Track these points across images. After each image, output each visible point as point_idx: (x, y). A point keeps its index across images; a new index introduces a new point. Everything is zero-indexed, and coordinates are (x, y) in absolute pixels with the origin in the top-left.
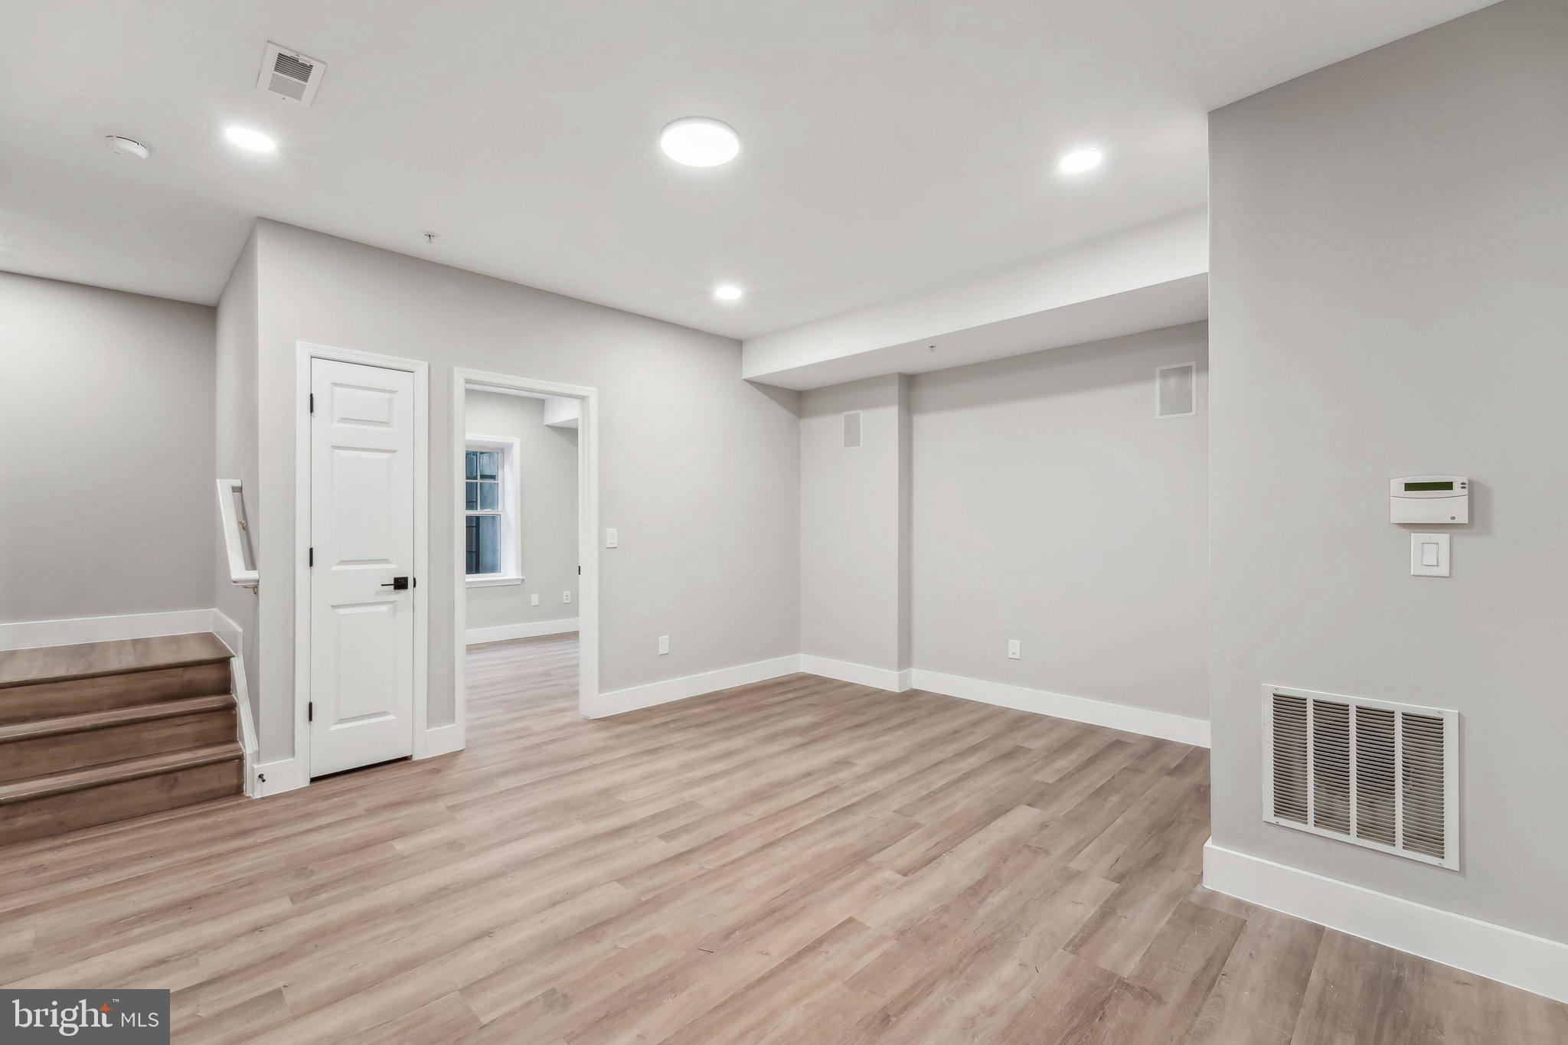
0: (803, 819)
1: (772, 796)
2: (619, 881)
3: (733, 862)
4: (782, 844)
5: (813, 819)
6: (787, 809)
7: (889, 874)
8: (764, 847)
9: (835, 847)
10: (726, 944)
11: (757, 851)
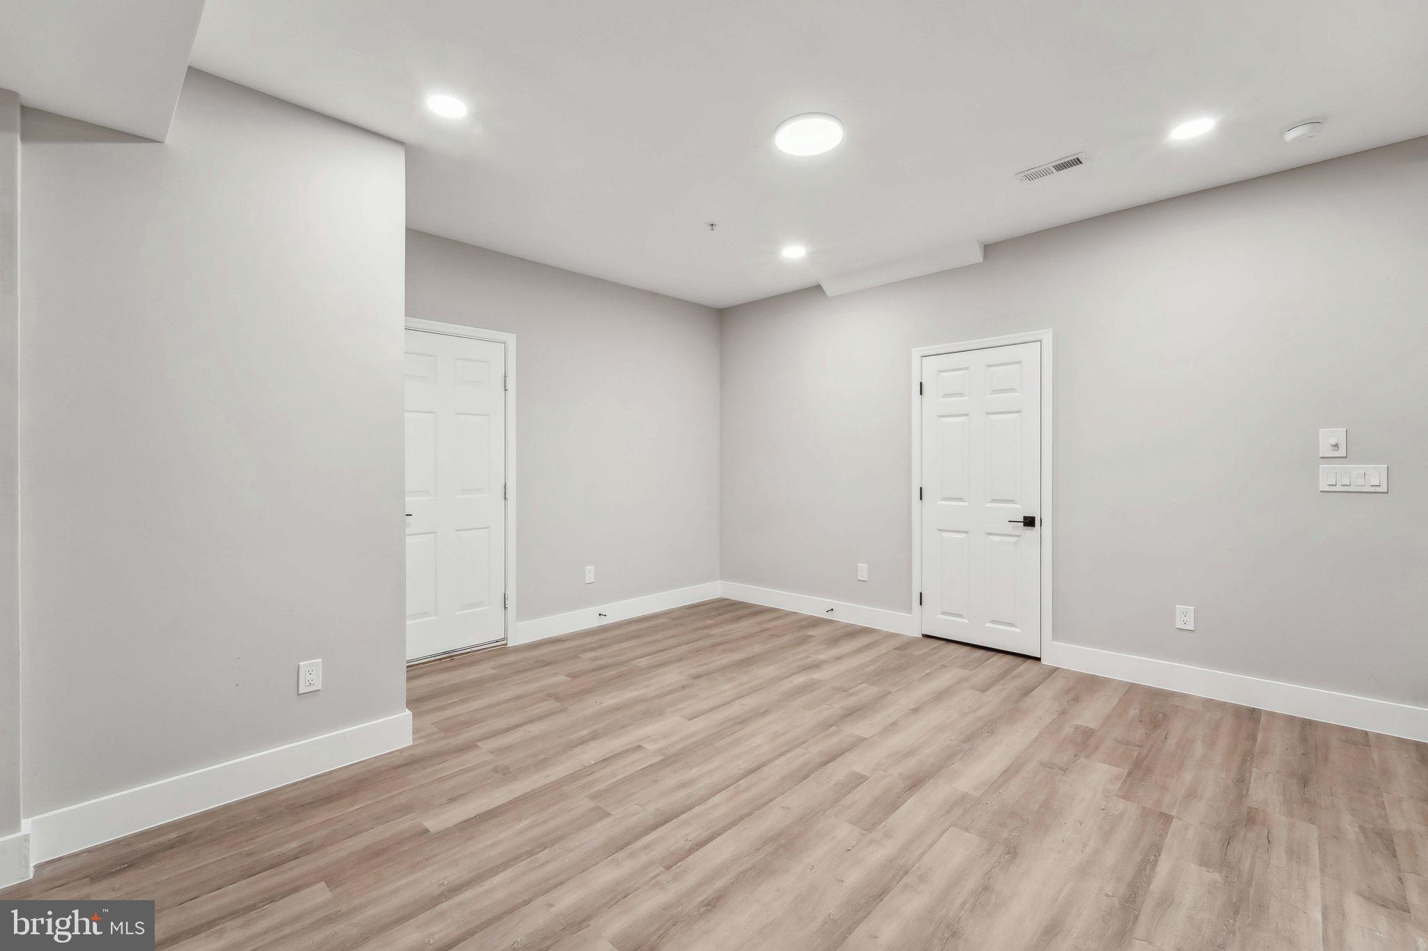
0: (720, 807)
1: (765, 843)
2: (864, 739)
3: (781, 755)
4: (742, 772)
5: (710, 803)
6: (741, 819)
7: (651, 747)
8: (759, 767)
9: (691, 768)
10: (766, 708)
11: (764, 764)
